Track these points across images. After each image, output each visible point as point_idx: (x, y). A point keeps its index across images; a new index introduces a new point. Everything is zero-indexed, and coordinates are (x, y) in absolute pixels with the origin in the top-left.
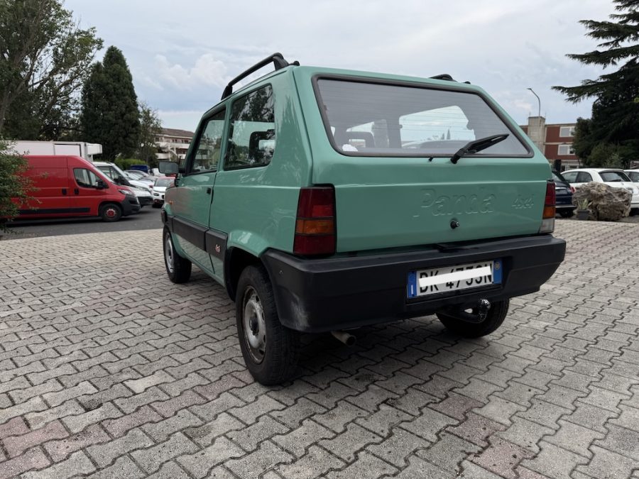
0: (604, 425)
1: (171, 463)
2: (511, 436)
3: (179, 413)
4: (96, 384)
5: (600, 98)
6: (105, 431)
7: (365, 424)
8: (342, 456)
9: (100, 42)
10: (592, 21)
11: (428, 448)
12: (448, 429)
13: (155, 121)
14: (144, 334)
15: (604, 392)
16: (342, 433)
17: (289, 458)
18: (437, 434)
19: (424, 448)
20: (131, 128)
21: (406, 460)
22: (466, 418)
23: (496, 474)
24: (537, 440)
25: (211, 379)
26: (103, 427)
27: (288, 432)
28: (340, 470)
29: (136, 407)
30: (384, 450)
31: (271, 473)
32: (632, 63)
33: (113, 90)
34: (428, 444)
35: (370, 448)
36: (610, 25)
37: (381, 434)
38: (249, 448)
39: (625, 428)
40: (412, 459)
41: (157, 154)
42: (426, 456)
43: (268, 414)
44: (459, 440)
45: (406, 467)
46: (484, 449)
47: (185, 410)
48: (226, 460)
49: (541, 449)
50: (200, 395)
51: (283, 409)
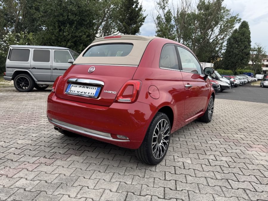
9: (240, 20)
13: (263, 52)
20: (245, 56)
33: (240, 40)
41: (262, 68)
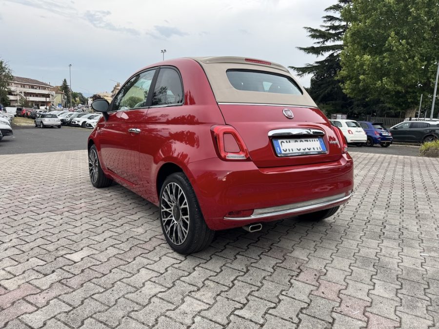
0: (353, 256)
1: (122, 299)
2: (311, 266)
3: (113, 271)
4: (43, 259)
5: (315, 75)
6: (66, 286)
7: (231, 266)
8: (225, 284)
10: (310, 28)
11: (270, 275)
12: (278, 265)
13: (7, 71)
14: (61, 225)
15: (349, 241)
16: (220, 272)
17: (195, 288)
18: (273, 268)
19: (268, 276)
21: (261, 283)
22: (285, 259)
23: (309, 284)
24: (324, 267)
25: (124, 249)
26: (63, 284)
27: (189, 275)
28: (227, 291)
29: (80, 270)
30: (247, 278)
31: (188, 297)
32: (332, 55)
34: (269, 274)
35: (239, 278)
36: (320, 31)
37: (243, 270)
38: (169, 286)
39: (364, 257)
40: (264, 282)
41: (8, 96)
42: (271, 279)
43: (172, 266)
44: (285, 270)
45: (262, 286)
46: (299, 273)
47: (116, 269)
48: (157, 294)
49: (327, 271)
50: (121, 259)
51: (180, 263)
